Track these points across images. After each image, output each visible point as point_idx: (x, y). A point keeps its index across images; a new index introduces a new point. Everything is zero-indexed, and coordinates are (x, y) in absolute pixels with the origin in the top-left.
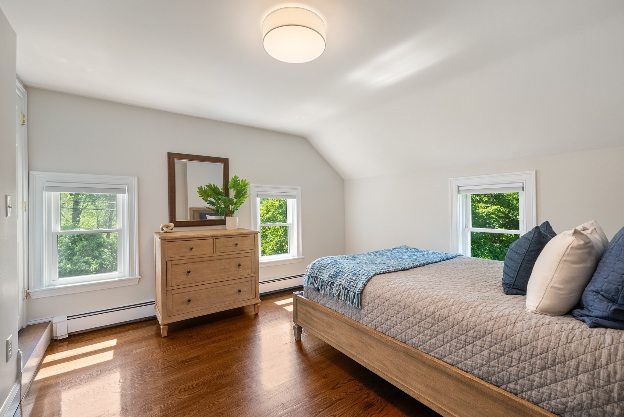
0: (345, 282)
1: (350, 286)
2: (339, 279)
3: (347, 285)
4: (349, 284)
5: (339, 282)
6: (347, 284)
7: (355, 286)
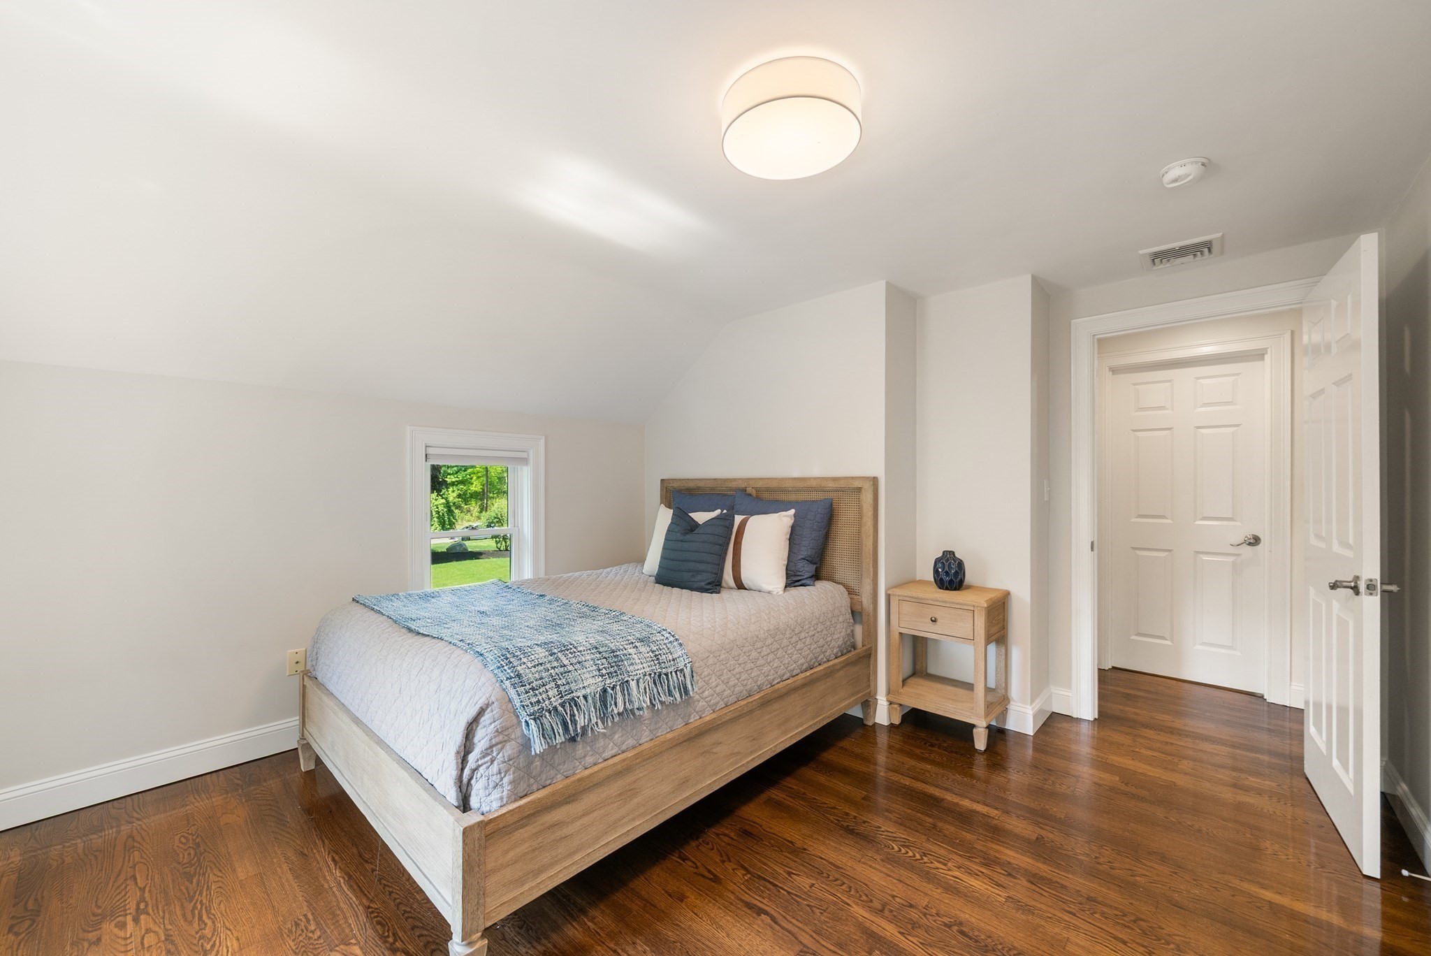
0: (649, 664)
1: (663, 664)
2: (632, 668)
3: (657, 667)
4: (659, 663)
5: (638, 672)
6: (655, 665)
7: (671, 658)
